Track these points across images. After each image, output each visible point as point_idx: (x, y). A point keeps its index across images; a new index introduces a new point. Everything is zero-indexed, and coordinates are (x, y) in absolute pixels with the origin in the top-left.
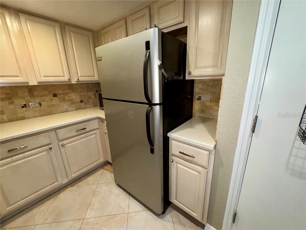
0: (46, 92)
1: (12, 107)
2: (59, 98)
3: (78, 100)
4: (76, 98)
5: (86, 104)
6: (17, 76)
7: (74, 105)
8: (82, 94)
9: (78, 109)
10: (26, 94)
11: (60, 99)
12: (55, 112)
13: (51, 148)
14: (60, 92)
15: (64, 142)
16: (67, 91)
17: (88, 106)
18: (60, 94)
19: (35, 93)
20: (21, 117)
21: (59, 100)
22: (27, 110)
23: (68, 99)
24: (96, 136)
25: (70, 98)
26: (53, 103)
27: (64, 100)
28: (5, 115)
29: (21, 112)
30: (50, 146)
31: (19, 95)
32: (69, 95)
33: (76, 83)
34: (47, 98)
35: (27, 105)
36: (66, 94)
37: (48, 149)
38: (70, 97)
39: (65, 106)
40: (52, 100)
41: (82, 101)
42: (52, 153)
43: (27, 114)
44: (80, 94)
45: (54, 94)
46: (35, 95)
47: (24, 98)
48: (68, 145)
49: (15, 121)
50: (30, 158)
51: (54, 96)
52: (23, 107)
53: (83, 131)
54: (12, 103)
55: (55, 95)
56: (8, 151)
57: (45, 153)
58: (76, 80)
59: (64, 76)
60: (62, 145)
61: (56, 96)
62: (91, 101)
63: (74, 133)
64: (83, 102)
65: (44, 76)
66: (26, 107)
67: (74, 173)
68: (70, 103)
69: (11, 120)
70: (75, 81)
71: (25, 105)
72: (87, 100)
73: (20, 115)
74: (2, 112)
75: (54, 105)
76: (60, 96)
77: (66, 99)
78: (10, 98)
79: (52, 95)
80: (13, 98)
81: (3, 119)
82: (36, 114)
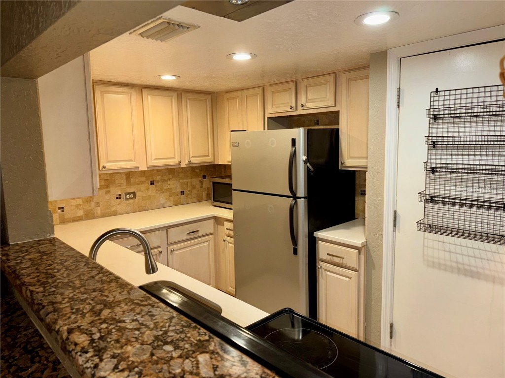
0: (143, 179)
1: (107, 197)
2: (156, 186)
3: (179, 190)
4: (176, 188)
5: (187, 196)
7: (172, 198)
8: (184, 181)
9: (177, 204)
10: (124, 181)
11: (157, 188)
12: (150, 208)
13: (161, 252)
14: (159, 178)
15: (174, 247)
16: (166, 177)
17: (190, 200)
18: (158, 181)
19: (132, 180)
20: (114, 211)
21: (156, 190)
22: (121, 203)
23: (166, 188)
24: (209, 245)
25: (169, 187)
26: (150, 194)
27: (161, 190)
28: (99, 208)
29: (114, 205)
30: (160, 249)
31: (117, 182)
32: (169, 182)
33: (185, 166)
34: (144, 187)
35: (122, 196)
36: (164, 181)
37: (158, 252)
38: (169, 185)
39: (162, 199)
40: (148, 189)
41: (182, 193)
43: (121, 208)
44: (181, 181)
45: (151, 181)
46: (132, 182)
47: (120, 186)
48: (177, 252)
49: (107, 216)
51: (151, 184)
52: (117, 198)
53: (194, 235)
54: (108, 192)
55: (152, 183)
58: (187, 162)
59: (174, 158)
60: (171, 250)
61: (154, 184)
62: (194, 192)
63: (185, 237)
64: (184, 194)
66: (120, 198)
68: (167, 194)
69: (103, 216)
70: (184, 164)
71: (120, 195)
72: (189, 191)
73: (113, 209)
74: (98, 204)
75: (149, 198)
76: (158, 184)
77: (164, 188)
78: (108, 186)
79: (150, 183)
80: (111, 186)
81: (97, 213)
82: (129, 209)
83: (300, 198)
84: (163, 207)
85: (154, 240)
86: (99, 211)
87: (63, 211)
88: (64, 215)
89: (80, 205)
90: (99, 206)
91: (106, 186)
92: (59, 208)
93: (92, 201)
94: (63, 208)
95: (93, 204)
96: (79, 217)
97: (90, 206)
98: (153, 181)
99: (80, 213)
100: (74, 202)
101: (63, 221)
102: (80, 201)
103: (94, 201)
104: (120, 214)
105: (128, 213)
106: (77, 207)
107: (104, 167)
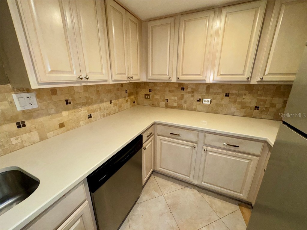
0: (220, 91)
1: (192, 99)
2: (230, 98)
3: (254, 104)
4: (250, 103)
5: (261, 112)
6: (199, 75)
7: (244, 110)
8: (263, 98)
9: (248, 115)
10: (204, 90)
11: (231, 100)
14: (234, 92)
16: (243, 92)
17: (264, 116)
18: (233, 94)
19: (211, 90)
20: (194, 108)
22: (199, 104)
23: (240, 100)
25: (243, 100)
26: (223, 102)
27: (235, 102)
28: (186, 104)
29: (196, 104)
30: (195, 145)
31: (199, 90)
32: (244, 97)
33: (256, 83)
34: (218, 97)
35: (201, 100)
36: (239, 95)
37: (193, 146)
38: (244, 99)
39: (233, 109)
40: (222, 99)
41: (257, 108)
42: (195, 151)
43: (199, 107)
44: (258, 98)
45: (226, 94)
46: (210, 92)
47: (201, 93)
48: (210, 153)
49: (190, 110)
50: (180, 146)
51: (226, 96)
52: (198, 101)
53: (233, 148)
54: (193, 96)
55: (227, 95)
56: (171, 133)
57: (190, 148)
58: (259, 79)
59: (242, 74)
61: (228, 96)
62: (272, 110)
64: (258, 109)
66: (200, 101)
68: (240, 106)
69: (188, 109)
70: (256, 81)
71: (200, 99)
72: (266, 108)
74: (185, 102)
75: (222, 105)
76: (232, 96)
77: (238, 100)
78: (193, 92)
79: (225, 95)
80: (195, 92)
81: (184, 106)
82: (204, 110)
84: (232, 114)
85: (192, 136)
86: (185, 106)
87: (167, 101)
88: (167, 104)
89: (176, 100)
90: (186, 103)
91: (191, 92)
92: (166, 100)
93: (183, 100)
94: (168, 100)
95: (183, 101)
96: (175, 106)
97: (181, 102)
98: (229, 94)
99: (175, 104)
100: (173, 98)
101: (167, 107)
102: (176, 98)
103: (184, 99)
104: (198, 111)
105: (203, 112)
106: (175, 101)
107: (178, 78)
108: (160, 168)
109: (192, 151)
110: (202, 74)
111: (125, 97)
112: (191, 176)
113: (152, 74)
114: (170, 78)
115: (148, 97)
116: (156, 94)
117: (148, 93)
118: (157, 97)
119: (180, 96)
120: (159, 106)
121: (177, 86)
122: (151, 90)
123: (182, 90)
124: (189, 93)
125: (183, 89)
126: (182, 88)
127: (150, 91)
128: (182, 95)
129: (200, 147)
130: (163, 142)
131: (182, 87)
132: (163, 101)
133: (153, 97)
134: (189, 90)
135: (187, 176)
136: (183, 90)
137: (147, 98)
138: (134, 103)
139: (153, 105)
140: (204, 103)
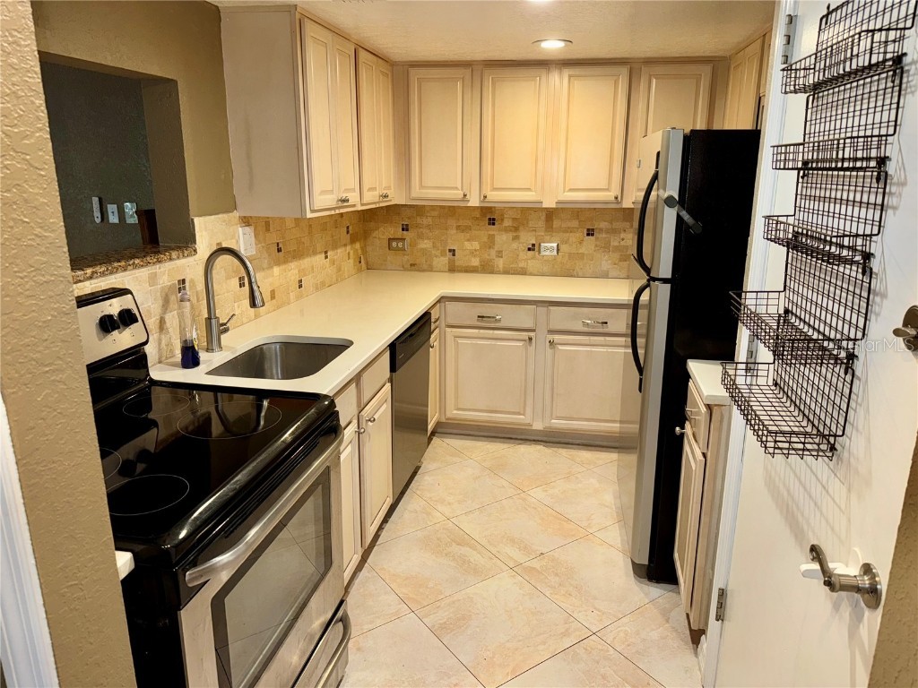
0: (575, 223)
1: (515, 245)
2: (597, 239)
6: (529, 189)
7: (626, 264)
10: (541, 224)
11: (598, 243)
12: (580, 274)
13: (531, 340)
14: (603, 225)
15: (557, 338)
16: (617, 225)
18: (601, 230)
19: (556, 223)
20: (522, 268)
21: (596, 246)
22: (533, 258)
23: (616, 244)
25: (623, 243)
26: (583, 250)
27: (606, 247)
28: (501, 259)
29: (527, 260)
30: (532, 334)
31: (531, 224)
32: (622, 235)
34: (574, 237)
35: (536, 248)
36: (614, 231)
37: (527, 338)
38: (623, 240)
39: (606, 262)
40: (581, 242)
42: (531, 348)
43: (532, 265)
45: (588, 230)
46: (554, 226)
47: (535, 231)
48: (560, 347)
49: (512, 274)
50: (499, 343)
51: (588, 235)
52: (529, 249)
54: (516, 238)
55: (590, 233)
56: (479, 317)
57: (520, 344)
59: (607, 190)
60: (550, 342)
61: (593, 235)
65: (571, 190)
66: (534, 250)
67: (558, 418)
68: (616, 256)
69: (506, 272)
71: (533, 245)
73: (522, 265)
74: (500, 255)
75: (581, 256)
76: (601, 235)
77: (612, 244)
78: (516, 229)
79: (585, 232)
80: (521, 228)
81: (498, 266)
82: (546, 269)
83: (665, 281)
84: (605, 276)
85: (523, 317)
86: (500, 263)
87: (454, 255)
88: (454, 261)
89: (475, 250)
90: (501, 257)
91: (513, 229)
92: (450, 251)
93: (493, 249)
94: (454, 250)
95: (493, 253)
96: (473, 267)
97: (489, 255)
98: (593, 230)
99: (475, 262)
100: (468, 245)
101: (453, 269)
102: (476, 245)
103: (496, 248)
104: (531, 274)
105: (543, 275)
106: (473, 253)
107: (485, 197)
108: (455, 412)
109: (526, 349)
110: (533, 188)
111: (345, 245)
112: (529, 410)
113: (421, 187)
114: (465, 195)
115: (400, 245)
116: (421, 236)
117: (400, 233)
118: (425, 244)
119: (485, 239)
120: (430, 269)
121: (477, 214)
122: (407, 225)
123: (489, 224)
124: (506, 230)
125: (492, 222)
126: (490, 219)
127: (403, 230)
128: (491, 237)
129: (542, 337)
130: (460, 341)
131: (490, 216)
132: (443, 254)
133: (413, 245)
134: (507, 223)
135: (519, 414)
136: (494, 224)
137: (397, 249)
138: (360, 262)
139: (413, 266)
140: (543, 253)
